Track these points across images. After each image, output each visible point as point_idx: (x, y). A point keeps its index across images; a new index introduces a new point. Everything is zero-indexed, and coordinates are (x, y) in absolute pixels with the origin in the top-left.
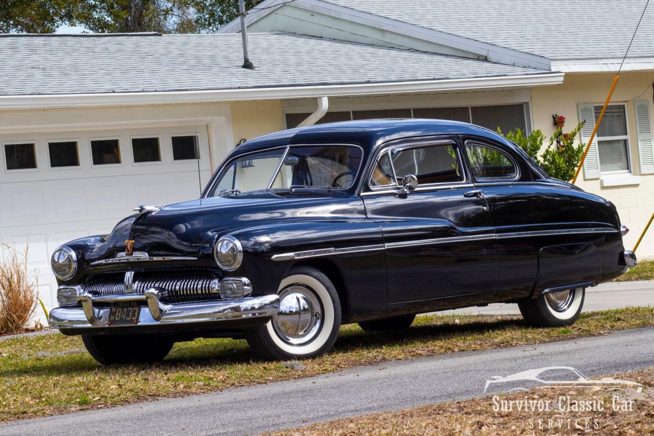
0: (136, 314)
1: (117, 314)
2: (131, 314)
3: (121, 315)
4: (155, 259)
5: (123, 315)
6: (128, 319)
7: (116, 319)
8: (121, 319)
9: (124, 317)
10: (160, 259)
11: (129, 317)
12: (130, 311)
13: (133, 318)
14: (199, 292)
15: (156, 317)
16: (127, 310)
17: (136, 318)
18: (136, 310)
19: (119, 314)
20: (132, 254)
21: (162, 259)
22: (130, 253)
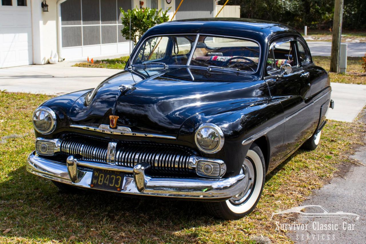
0: (119, 182)
1: (100, 179)
2: (114, 181)
3: (104, 181)
4: (138, 134)
5: (107, 181)
6: (110, 185)
7: (99, 183)
8: (104, 184)
9: (107, 183)
10: (143, 135)
11: (112, 183)
12: (113, 178)
13: (116, 186)
14: (176, 166)
15: (140, 188)
16: (110, 176)
17: (119, 186)
18: (119, 178)
19: (102, 179)
20: (116, 128)
21: (144, 136)
22: (114, 127)
